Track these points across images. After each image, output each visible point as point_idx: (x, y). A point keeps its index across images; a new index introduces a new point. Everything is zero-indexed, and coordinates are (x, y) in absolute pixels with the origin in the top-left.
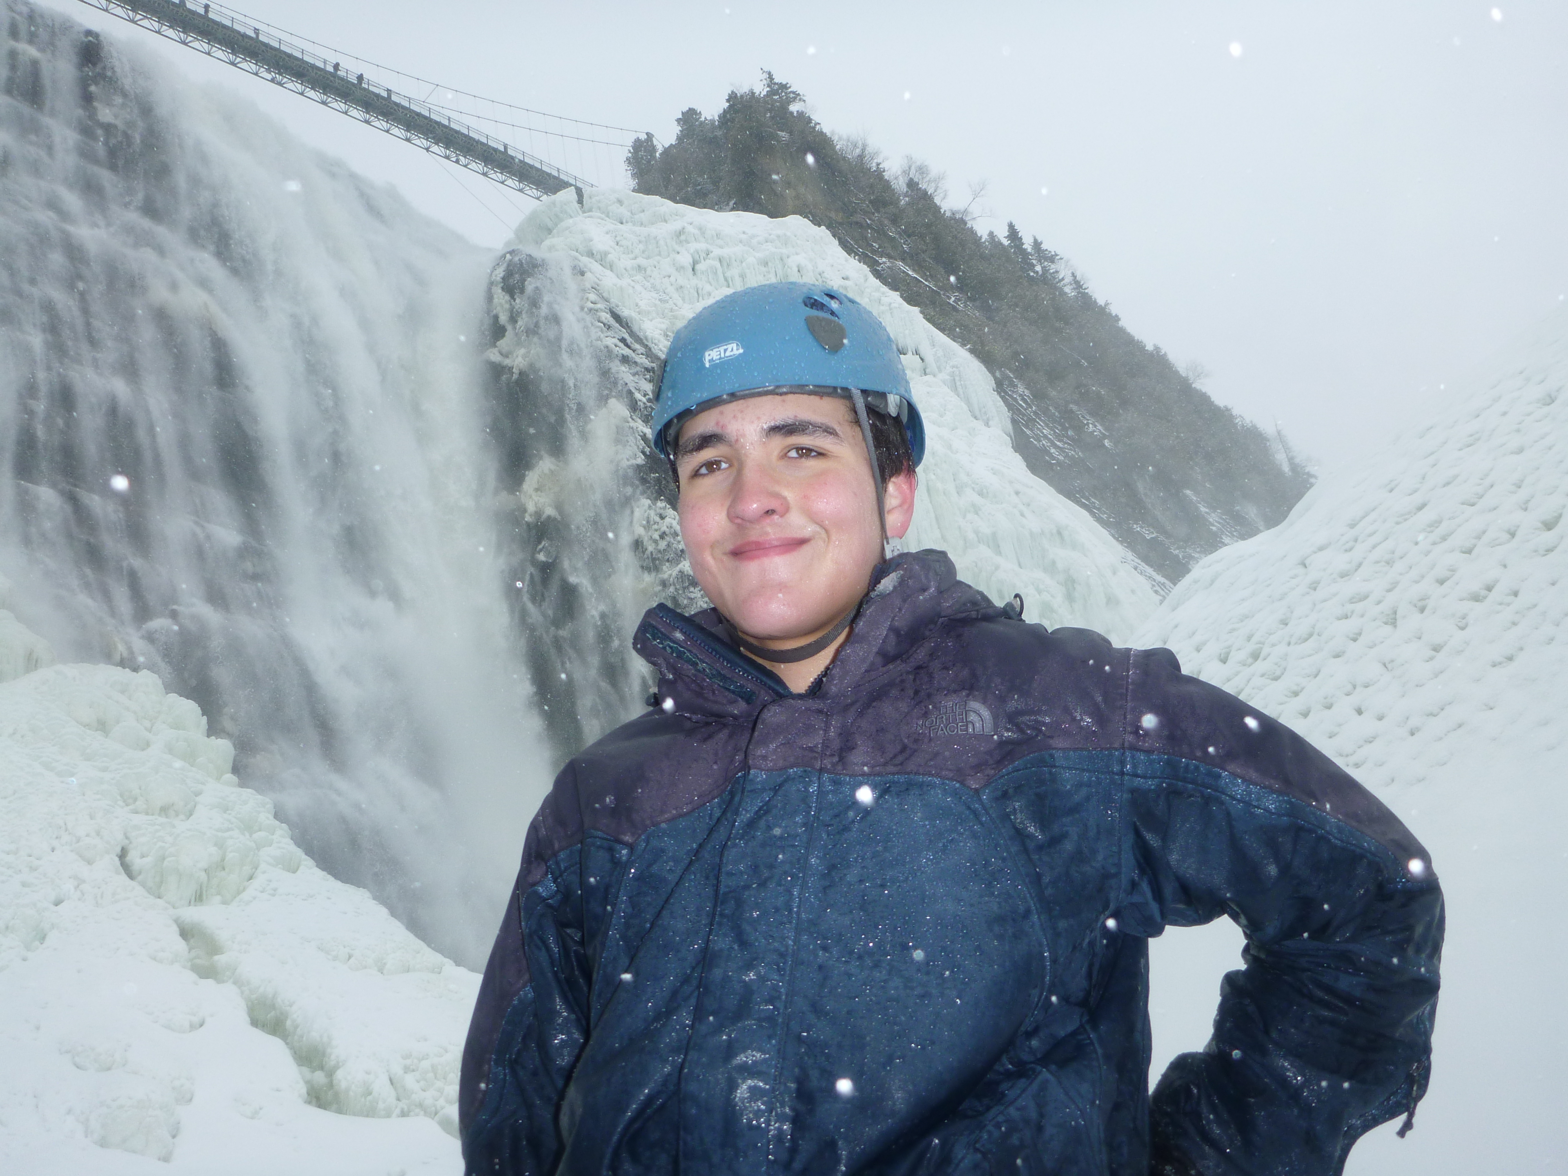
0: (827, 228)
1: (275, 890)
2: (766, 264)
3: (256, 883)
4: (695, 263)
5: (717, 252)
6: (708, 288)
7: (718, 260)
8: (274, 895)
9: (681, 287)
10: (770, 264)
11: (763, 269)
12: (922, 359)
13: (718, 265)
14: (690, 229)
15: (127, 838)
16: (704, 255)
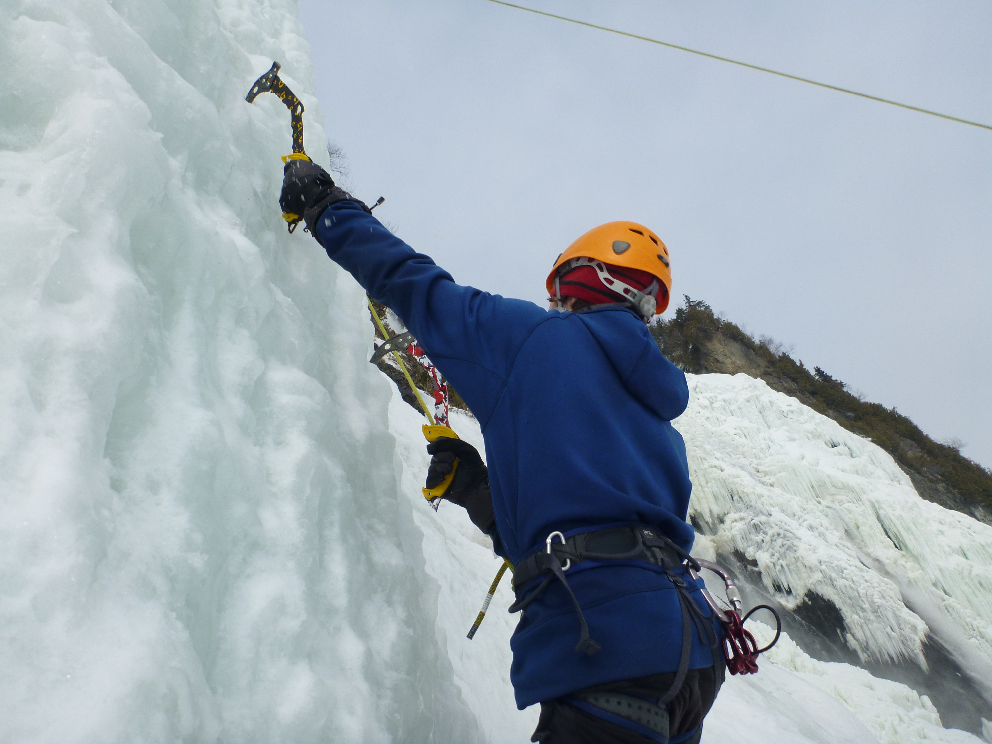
0: (762, 379)
2: (749, 401)
4: (712, 403)
5: (720, 397)
6: (723, 417)
7: (723, 401)
9: (708, 418)
10: (751, 401)
11: (748, 404)
12: (849, 448)
13: (725, 404)
14: (699, 385)
16: (715, 399)
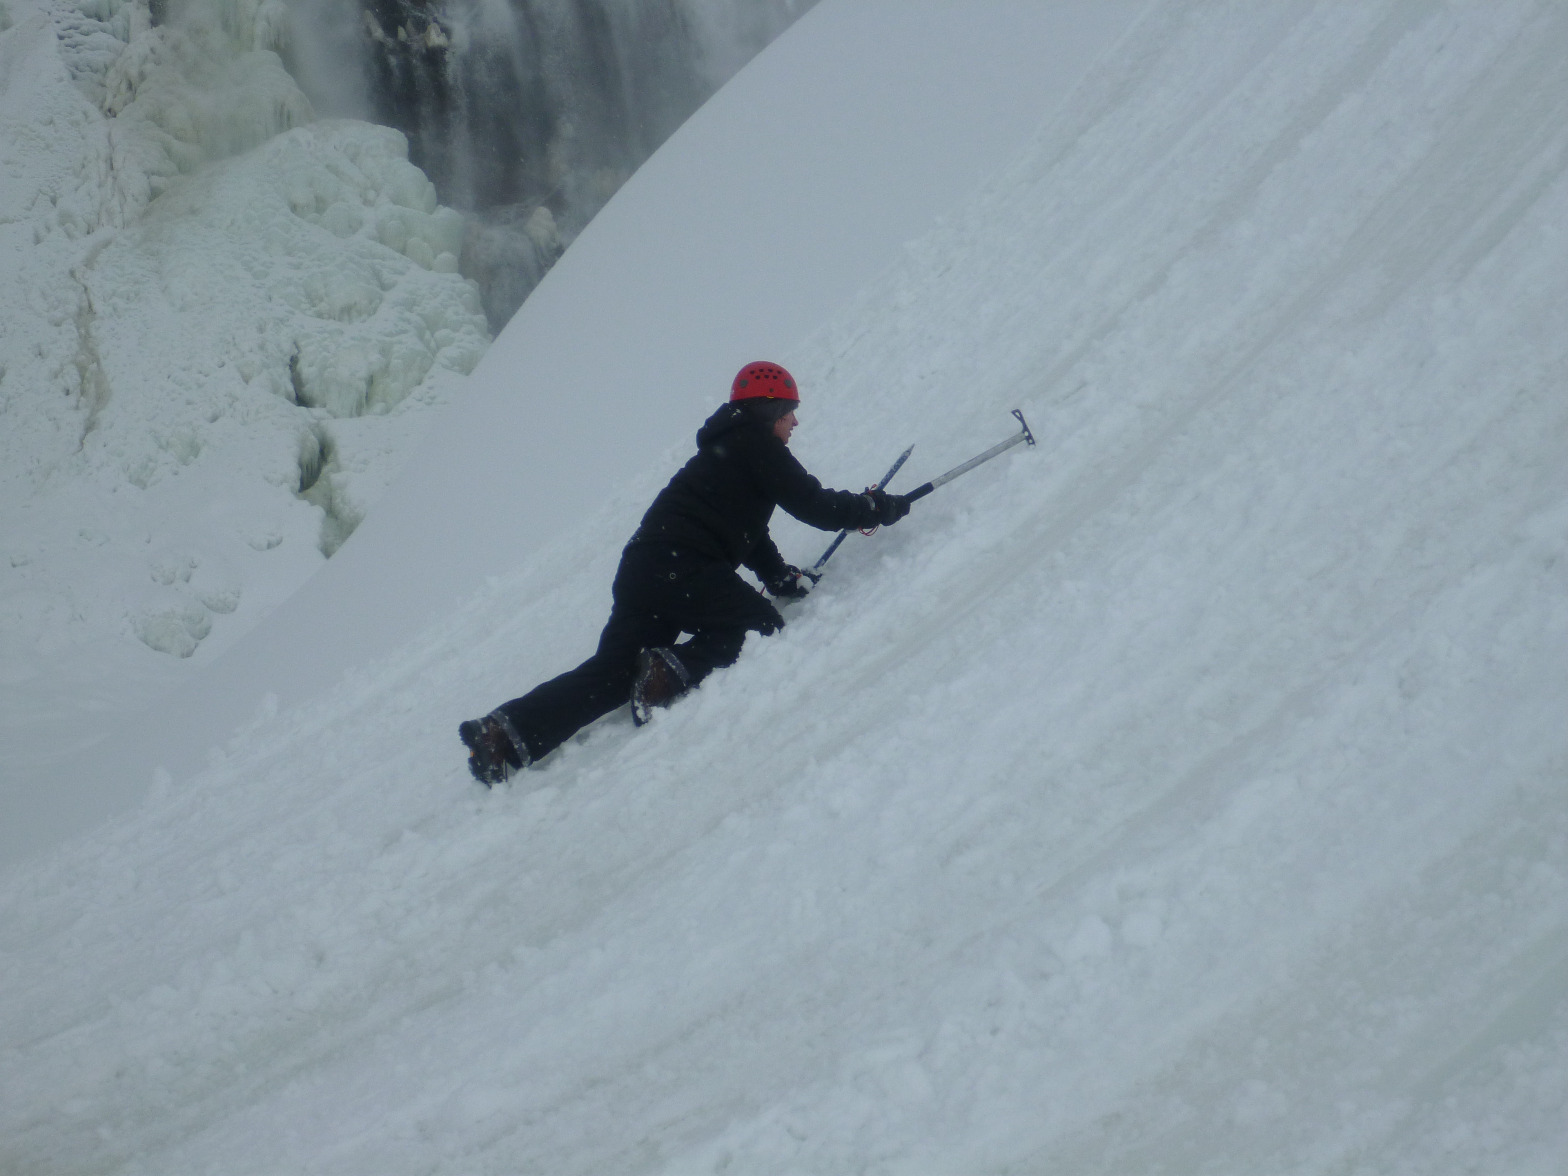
1: (433, 398)
3: (417, 391)
8: (429, 404)
15: (297, 347)
